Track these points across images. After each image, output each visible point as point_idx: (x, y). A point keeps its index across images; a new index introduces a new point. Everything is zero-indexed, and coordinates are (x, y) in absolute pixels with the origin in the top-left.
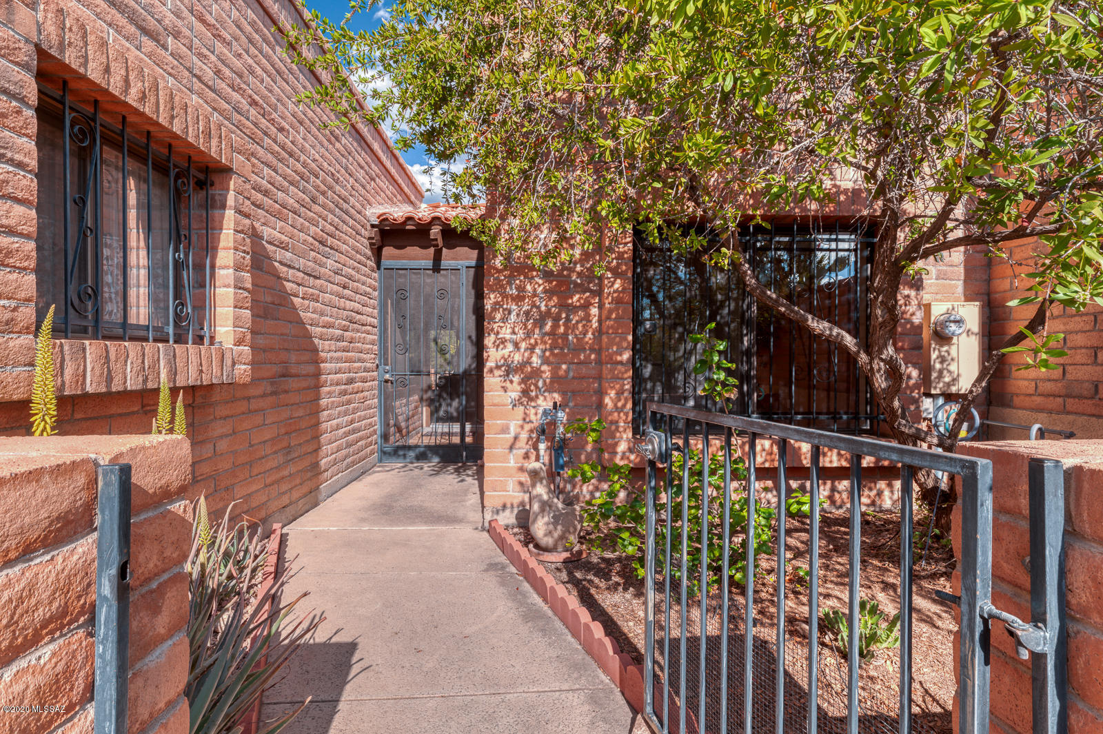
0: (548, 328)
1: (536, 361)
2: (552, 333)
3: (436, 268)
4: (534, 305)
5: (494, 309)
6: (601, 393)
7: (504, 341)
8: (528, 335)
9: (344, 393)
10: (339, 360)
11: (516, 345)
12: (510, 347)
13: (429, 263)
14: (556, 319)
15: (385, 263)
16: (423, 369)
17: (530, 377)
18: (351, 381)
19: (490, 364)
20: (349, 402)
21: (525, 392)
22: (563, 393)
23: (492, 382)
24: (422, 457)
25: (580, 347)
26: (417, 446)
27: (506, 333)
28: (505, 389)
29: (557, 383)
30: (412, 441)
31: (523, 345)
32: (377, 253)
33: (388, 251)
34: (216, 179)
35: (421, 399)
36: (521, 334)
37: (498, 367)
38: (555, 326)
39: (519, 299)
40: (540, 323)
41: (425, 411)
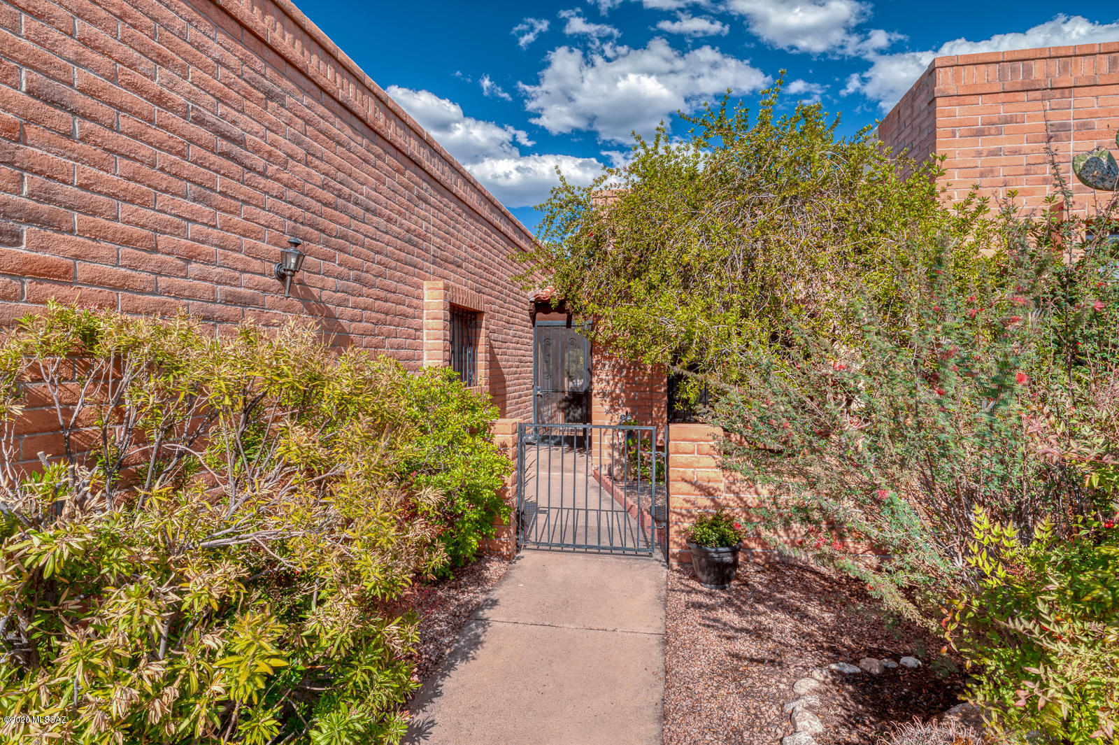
0: (624, 374)
1: (618, 391)
2: (627, 376)
3: (569, 325)
4: (617, 361)
5: (597, 364)
6: (651, 407)
7: (602, 380)
8: (614, 376)
9: (517, 403)
10: (515, 385)
11: (608, 382)
12: (605, 384)
13: (564, 322)
14: (629, 369)
15: (538, 322)
16: (560, 389)
17: (615, 399)
18: (520, 396)
19: (595, 392)
20: (519, 409)
21: (612, 406)
22: (632, 407)
23: (596, 401)
24: (558, 444)
25: (641, 383)
26: (555, 437)
27: (603, 376)
28: (602, 405)
29: (629, 403)
30: (554, 433)
31: (611, 382)
32: (533, 317)
33: (539, 315)
34: (478, 316)
35: (558, 408)
36: (611, 377)
37: (598, 393)
38: (628, 372)
39: (610, 358)
40: (620, 371)
41: (560, 416)
